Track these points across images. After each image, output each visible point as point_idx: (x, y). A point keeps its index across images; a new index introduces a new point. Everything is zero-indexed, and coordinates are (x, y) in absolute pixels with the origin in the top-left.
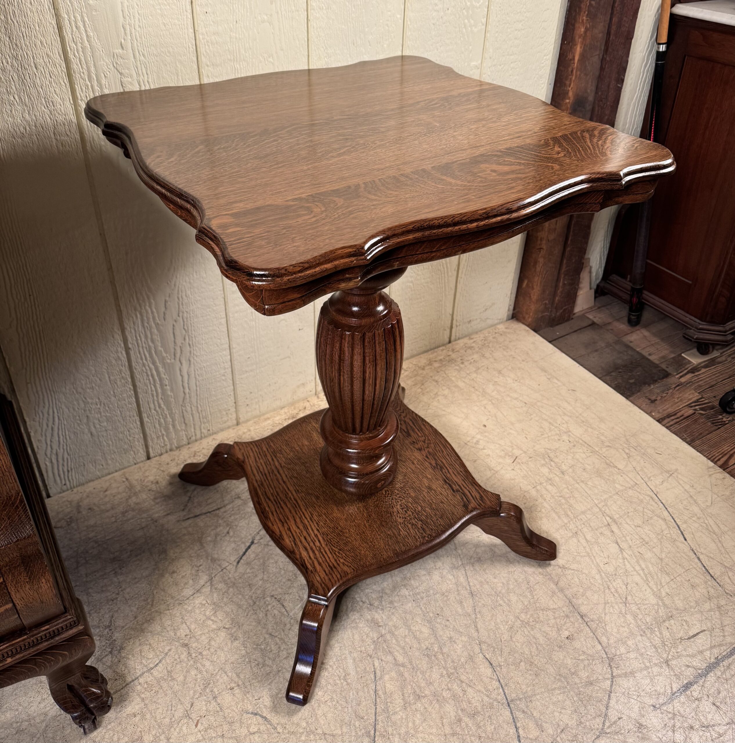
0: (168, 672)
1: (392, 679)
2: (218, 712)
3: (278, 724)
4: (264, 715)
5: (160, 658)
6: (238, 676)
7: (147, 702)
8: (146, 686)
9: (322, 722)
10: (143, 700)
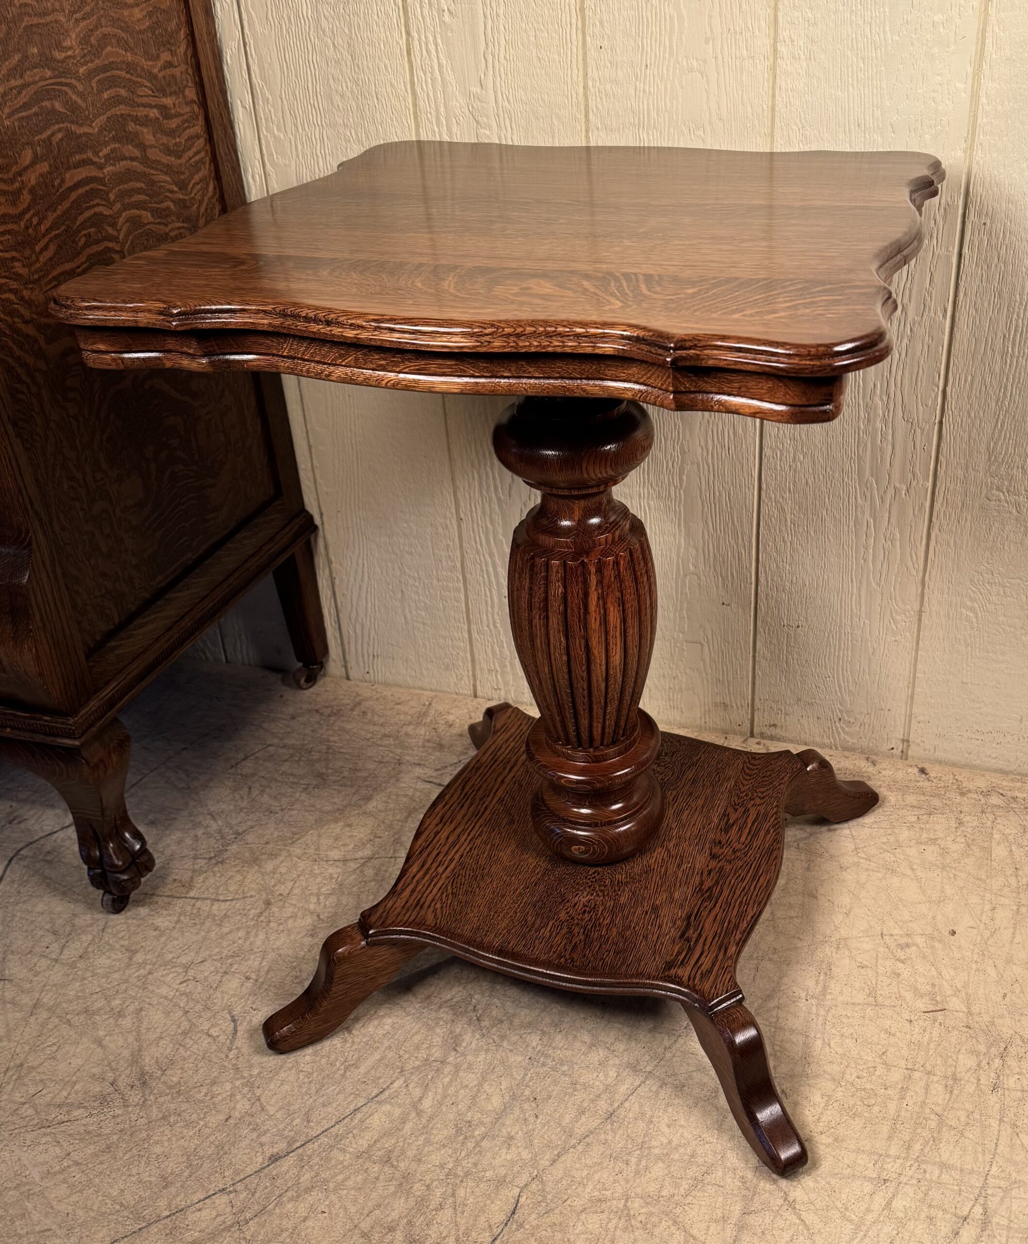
0: (225, 915)
1: (389, 1114)
2: (211, 987)
3: (237, 1048)
4: (239, 1028)
5: (237, 896)
6: (268, 972)
7: (178, 926)
8: (195, 912)
9: (272, 1087)
10: (178, 921)
